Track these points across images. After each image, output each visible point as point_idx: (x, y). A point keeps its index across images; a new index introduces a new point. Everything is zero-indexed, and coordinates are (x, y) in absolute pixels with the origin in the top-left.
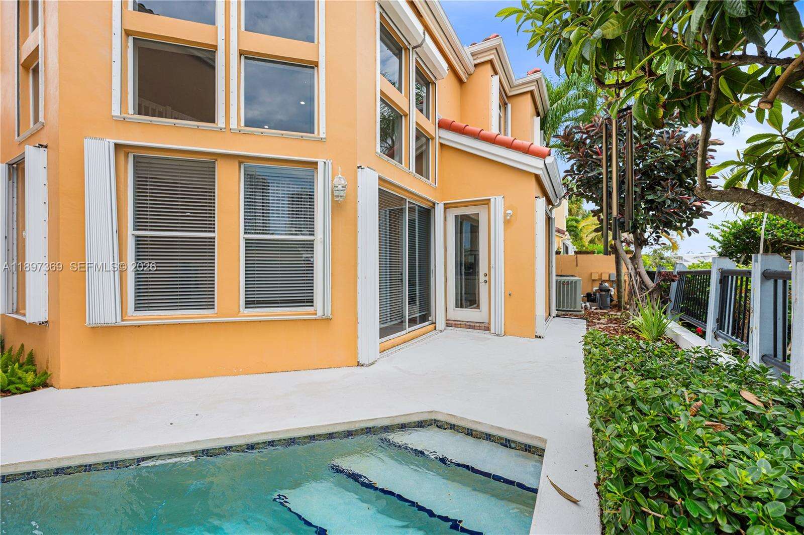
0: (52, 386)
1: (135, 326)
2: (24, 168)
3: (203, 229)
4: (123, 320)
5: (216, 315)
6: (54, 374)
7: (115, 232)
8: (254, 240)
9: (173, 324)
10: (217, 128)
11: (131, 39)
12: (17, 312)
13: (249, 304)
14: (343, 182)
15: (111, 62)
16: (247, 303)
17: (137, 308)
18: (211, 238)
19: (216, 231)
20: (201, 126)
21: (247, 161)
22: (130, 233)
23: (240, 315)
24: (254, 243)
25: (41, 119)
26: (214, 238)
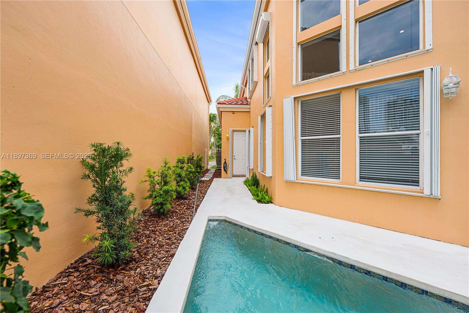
0: (273, 203)
1: (302, 183)
2: (265, 117)
3: (333, 133)
4: (297, 180)
5: (341, 183)
6: (274, 199)
7: (294, 138)
8: (366, 137)
9: (318, 185)
10: (342, 73)
11: (300, 46)
12: (263, 172)
13: (362, 178)
14: (455, 80)
15: (292, 60)
16: (361, 178)
17: (302, 175)
18: (338, 138)
19: (341, 134)
20: (333, 75)
21: (360, 87)
22: (300, 138)
23: (356, 185)
24: (366, 139)
25: (270, 96)
26: (340, 138)
